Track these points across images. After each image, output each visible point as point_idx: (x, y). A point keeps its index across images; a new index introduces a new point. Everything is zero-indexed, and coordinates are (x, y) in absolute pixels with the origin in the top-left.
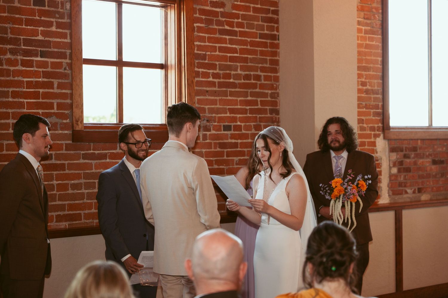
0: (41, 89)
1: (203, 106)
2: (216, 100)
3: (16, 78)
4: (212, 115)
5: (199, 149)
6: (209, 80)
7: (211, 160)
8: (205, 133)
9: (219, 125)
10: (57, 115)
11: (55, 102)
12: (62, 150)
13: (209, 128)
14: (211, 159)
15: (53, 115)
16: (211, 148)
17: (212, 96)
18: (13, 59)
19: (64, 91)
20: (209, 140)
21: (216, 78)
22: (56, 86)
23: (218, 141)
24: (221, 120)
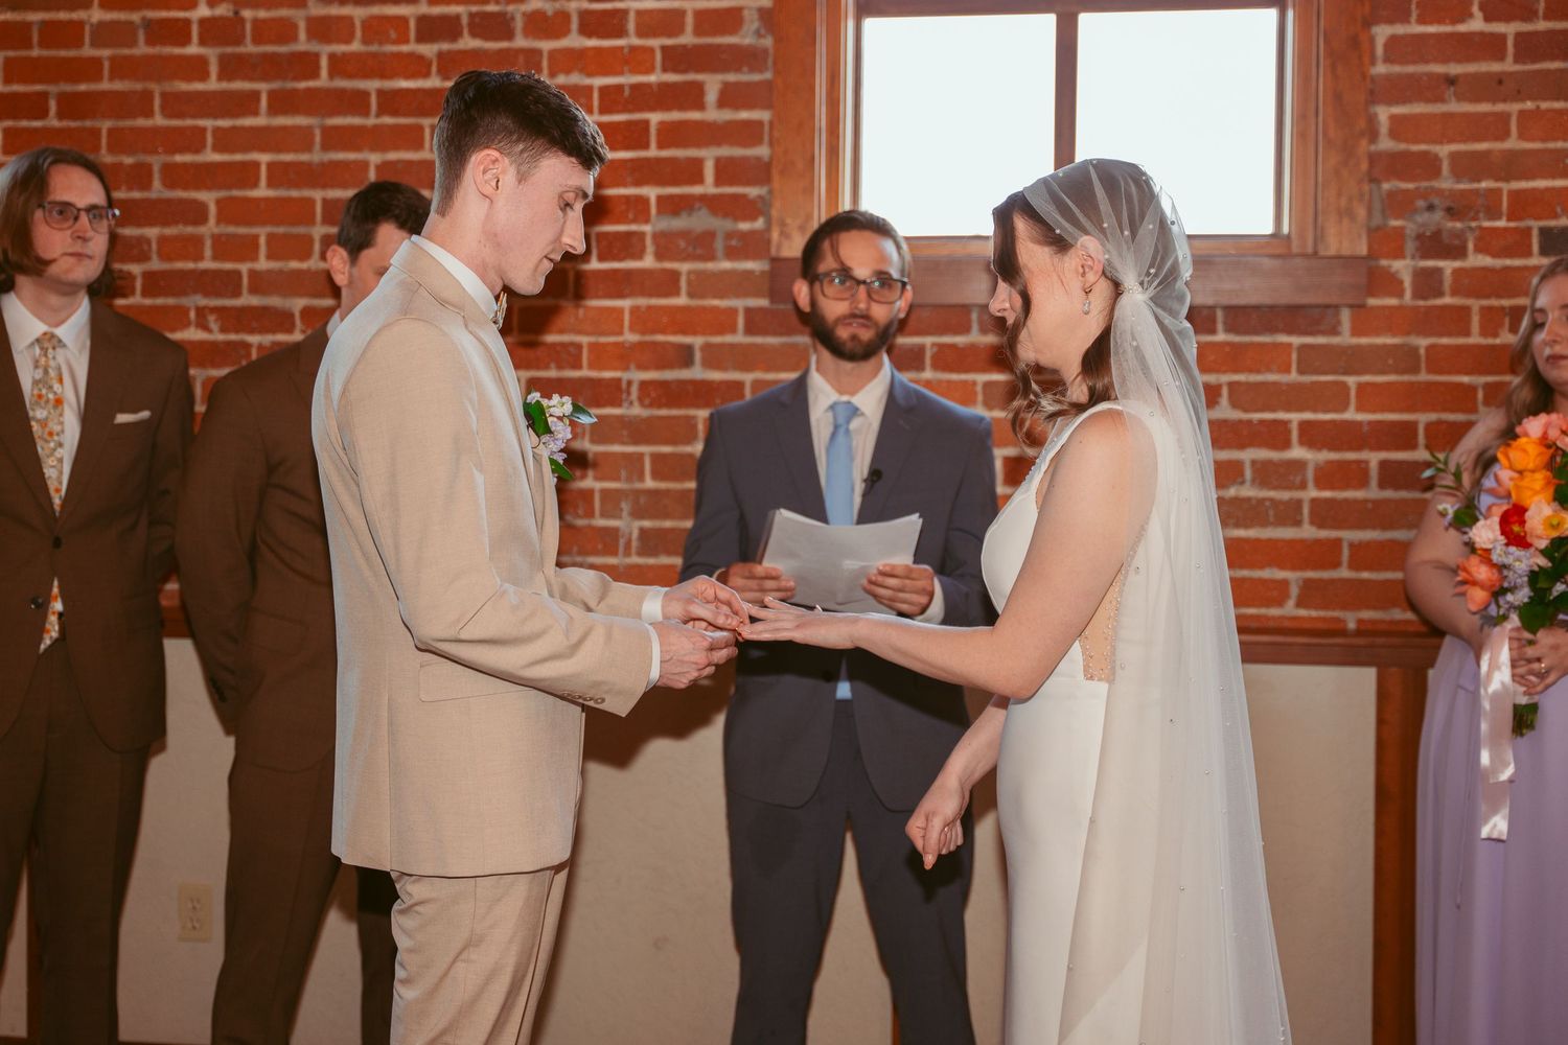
0: (652, 109)
1: (1423, 147)
2: (1504, 118)
3: (561, 79)
4: (1475, 186)
5: (1394, 335)
6: (1462, 28)
7: (1460, 385)
8: (1430, 263)
9: (1515, 229)
10: (714, 204)
11: (709, 156)
12: (733, 330)
13: (1457, 242)
14: (1465, 379)
15: (697, 205)
16: (1467, 334)
17: (1477, 100)
18: (550, 13)
19: (744, 115)
20: (1455, 292)
21: (1508, 19)
22: (711, 96)
23: (1506, 303)
24: (1523, 204)
